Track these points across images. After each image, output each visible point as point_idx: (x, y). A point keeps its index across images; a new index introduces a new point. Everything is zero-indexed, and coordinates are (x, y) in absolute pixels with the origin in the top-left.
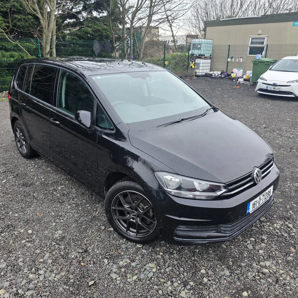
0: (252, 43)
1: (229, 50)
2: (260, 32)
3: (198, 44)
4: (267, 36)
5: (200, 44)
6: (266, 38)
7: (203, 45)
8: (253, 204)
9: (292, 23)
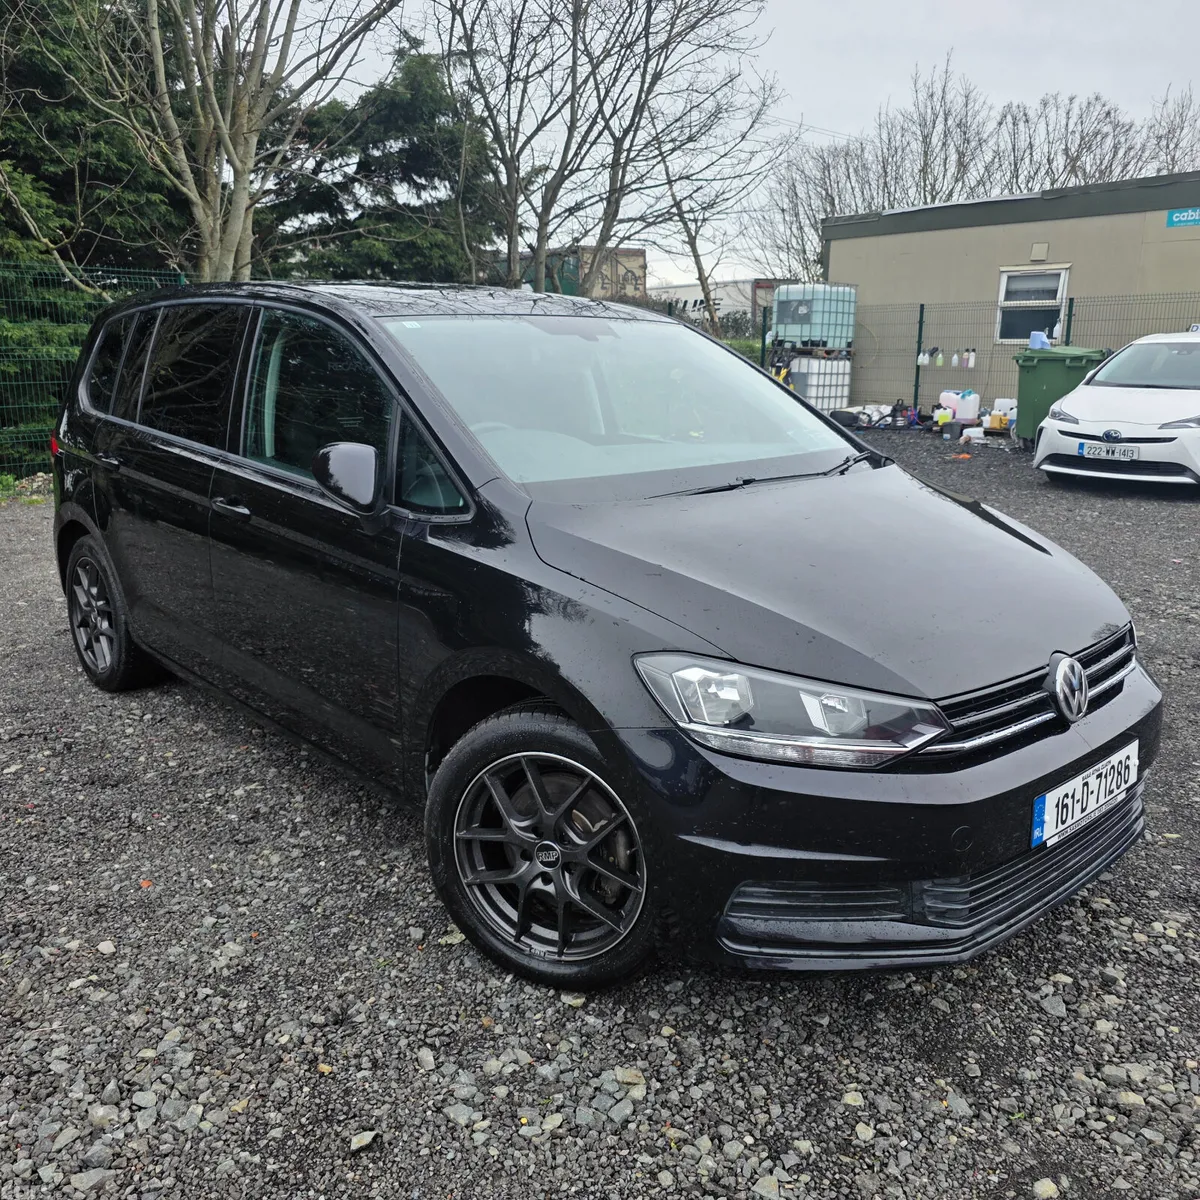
0: (1009, 295)
1: (921, 322)
2: (1039, 251)
3: (800, 303)
4: (1067, 266)
5: (808, 303)
6: (1064, 276)
7: (818, 306)
8: (1057, 806)
9: (1164, 214)
